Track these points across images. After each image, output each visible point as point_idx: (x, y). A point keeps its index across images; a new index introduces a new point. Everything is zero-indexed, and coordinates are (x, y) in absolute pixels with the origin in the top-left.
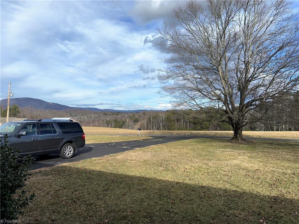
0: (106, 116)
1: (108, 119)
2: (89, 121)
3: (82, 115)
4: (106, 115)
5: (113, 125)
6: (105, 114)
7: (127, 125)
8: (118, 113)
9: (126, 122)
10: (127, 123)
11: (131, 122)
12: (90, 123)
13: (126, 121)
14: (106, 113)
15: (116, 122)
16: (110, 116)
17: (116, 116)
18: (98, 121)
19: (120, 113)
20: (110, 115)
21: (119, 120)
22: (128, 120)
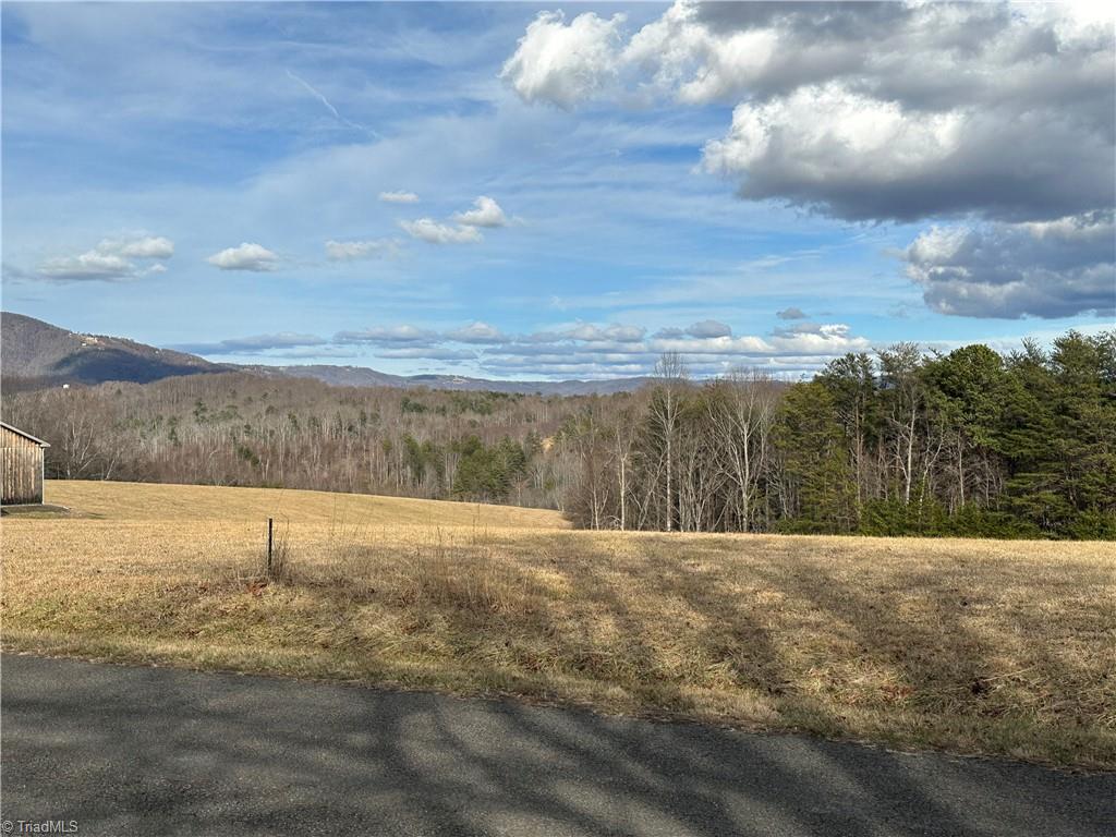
0: (414, 415)
1: (421, 438)
2: (305, 449)
3: (270, 410)
4: (419, 409)
5: (451, 471)
6: (406, 405)
7: (540, 477)
8: (496, 395)
9: (533, 453)
10: (539, 462)
11: (565, 456)
12: (304, 462)
13: (538, 449)
14: (418, 401)
15: (469, 452)
16: (439, 418)
17: (477, 418)
18: (357, 449)
19: (505, 396)
20: (443, 411)
21: (490, 443)
22: (547, 444)
